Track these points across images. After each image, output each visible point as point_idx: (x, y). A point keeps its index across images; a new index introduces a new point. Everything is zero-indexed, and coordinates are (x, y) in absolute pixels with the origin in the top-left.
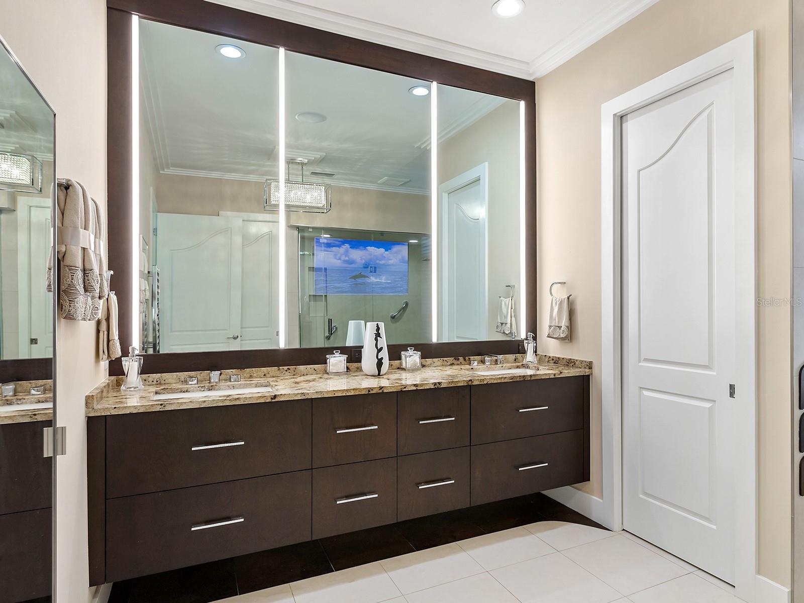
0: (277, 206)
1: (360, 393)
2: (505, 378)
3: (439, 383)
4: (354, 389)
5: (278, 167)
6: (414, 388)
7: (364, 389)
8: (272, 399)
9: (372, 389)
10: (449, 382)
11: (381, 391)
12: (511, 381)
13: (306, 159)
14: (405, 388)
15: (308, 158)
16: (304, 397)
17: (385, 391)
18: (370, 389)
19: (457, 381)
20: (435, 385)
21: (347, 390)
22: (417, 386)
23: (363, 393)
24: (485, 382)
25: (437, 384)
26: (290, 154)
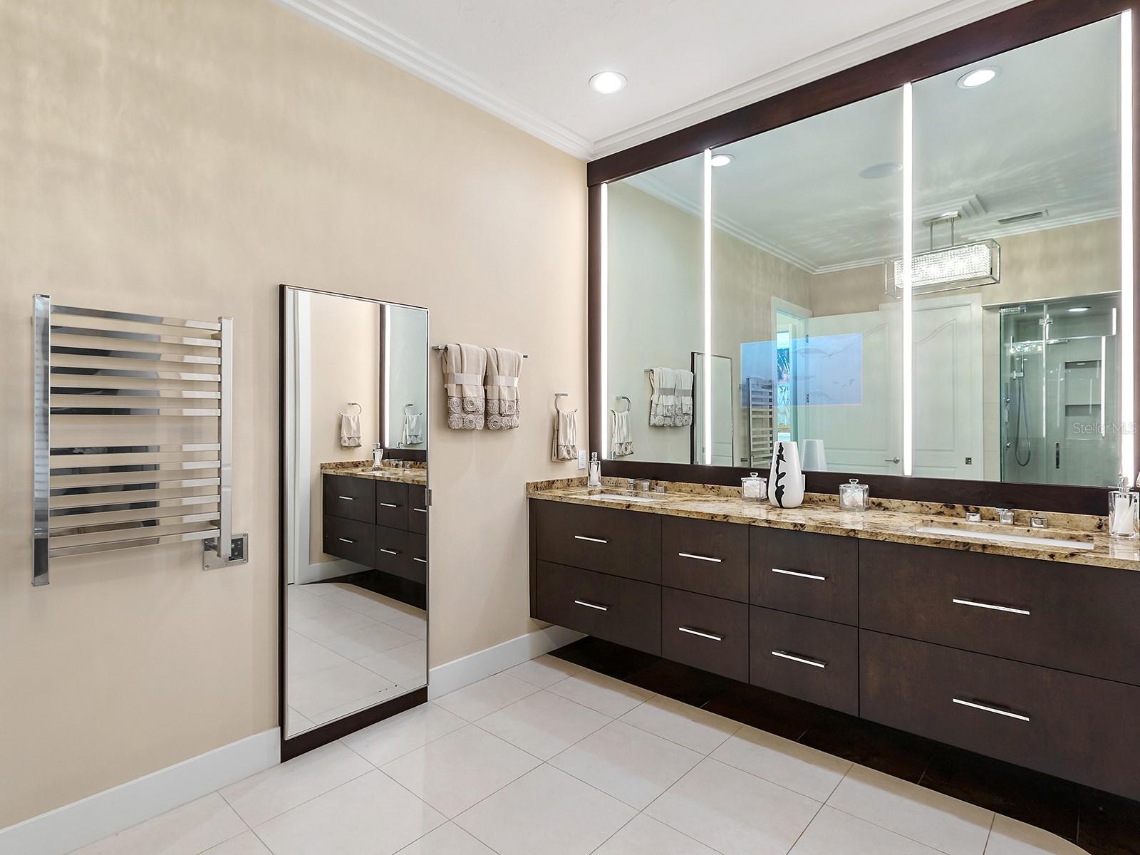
0: (900, 291)
1: (703, 518)
2: (923, 539)
3: (801, 524)
4: (697, 512)
5: (901, 239)
6: (767, 525)
7: (707, 514)
8: (627, 507)
9: (716, 516)
10: (817, 527)
11: (725, 520)
12: (935, 546)
13: (955, 211)
14: (754, 522)
15: (957, 208)
16: (650, 511)
17: (731, 521)
18: (713, 516)
19: (830, 528)
20: (795, 527)
21: (690, 512)
22: (770, 523)
23: (706, 518)
24: (880, 538)
25: (799, 526)
26: (924, 214)
